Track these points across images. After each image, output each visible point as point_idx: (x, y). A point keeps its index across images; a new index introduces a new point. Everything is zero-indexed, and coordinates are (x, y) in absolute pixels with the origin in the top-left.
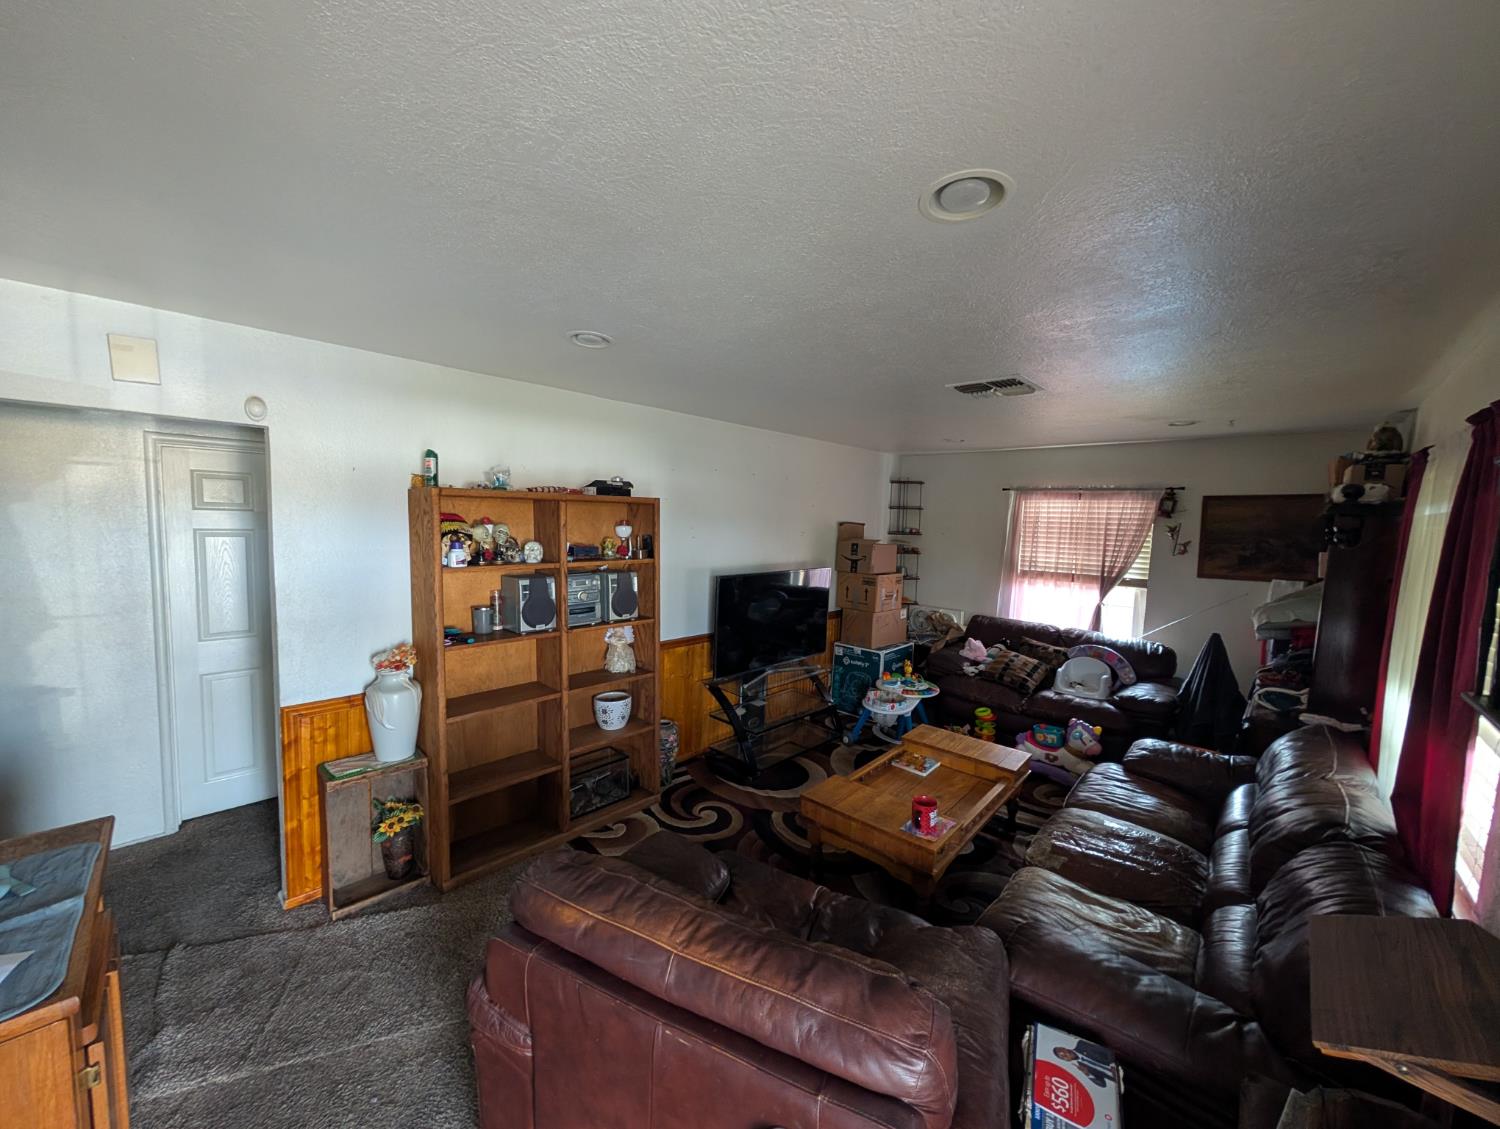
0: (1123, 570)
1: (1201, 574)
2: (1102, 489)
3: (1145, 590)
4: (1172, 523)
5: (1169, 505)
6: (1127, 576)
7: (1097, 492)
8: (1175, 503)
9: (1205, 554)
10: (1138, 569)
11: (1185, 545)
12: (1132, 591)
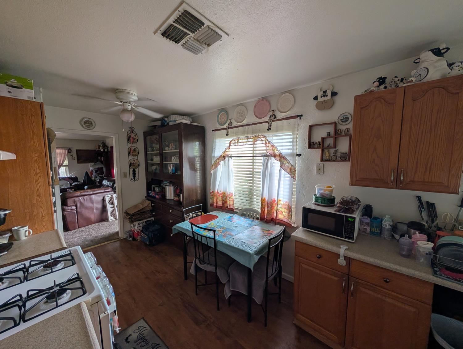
0: (62, 164)
1: (78, 163)
3: (68, 167)
4: (71, 154)
5: (70, 151)
6: (63, 165)
8: (71, 150)
9: (78, 160)
10: (66, 163)
11: (74, 158)
12: (64, 168)
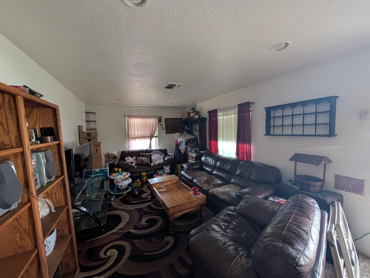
2: (148, 116)
4: (160, 123)
5: (160, 120)
6: (155, 135)
7: (147, 117)
11: (164, 128)
12: (156, 138)
